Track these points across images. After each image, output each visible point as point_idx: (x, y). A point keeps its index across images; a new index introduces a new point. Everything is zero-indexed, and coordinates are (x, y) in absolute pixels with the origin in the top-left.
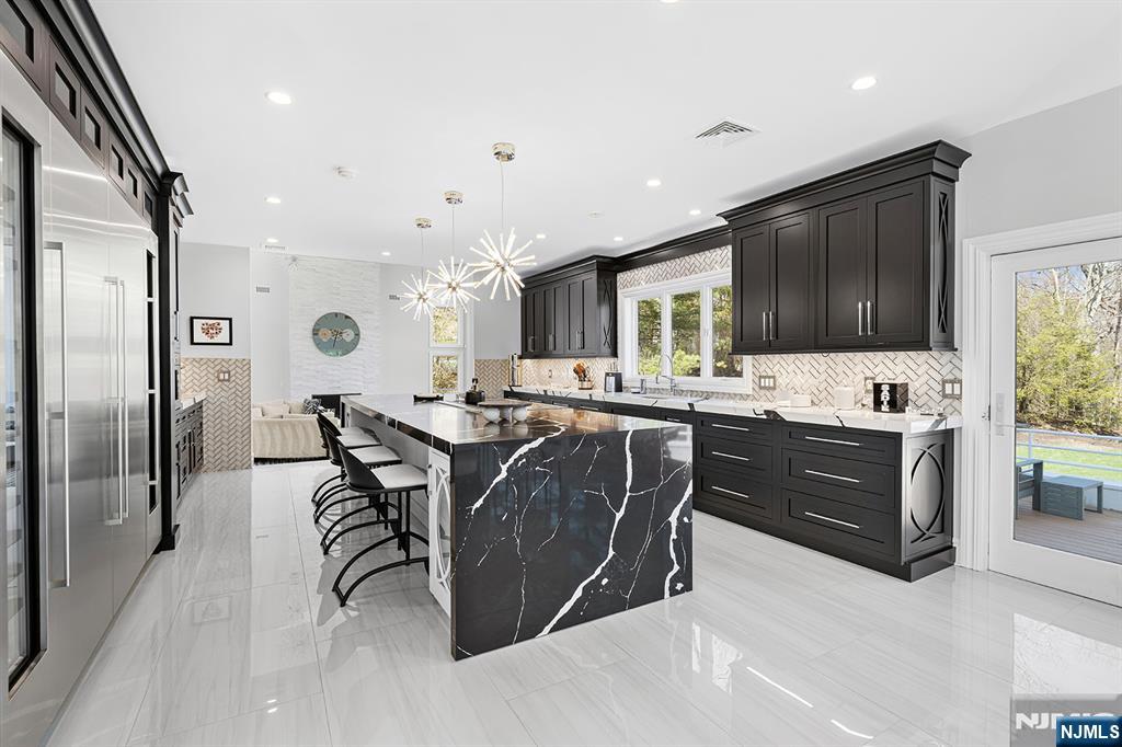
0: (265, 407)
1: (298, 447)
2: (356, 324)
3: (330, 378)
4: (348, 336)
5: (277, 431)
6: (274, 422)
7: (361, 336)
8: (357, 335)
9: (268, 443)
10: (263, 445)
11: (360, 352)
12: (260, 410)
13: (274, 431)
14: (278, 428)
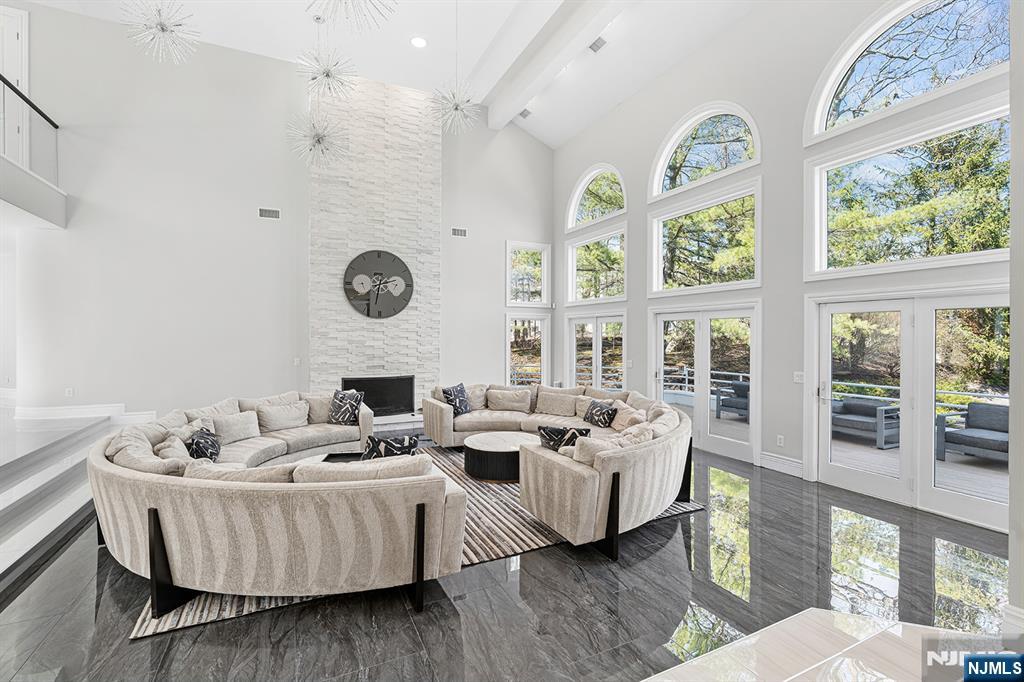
0: (266, 409)
1: (338, 561)
2: (407, 269)
3: (369, 352)
4: (396, 286)
5: (274, 519)
6: (264, 496)
7: (415, 287)
8: (409, 285)
9: (250, 556)
10: (236, 562)
11: (412, 312)
12: (254, 414)
13: (267, 519)
14: (276, 510)
